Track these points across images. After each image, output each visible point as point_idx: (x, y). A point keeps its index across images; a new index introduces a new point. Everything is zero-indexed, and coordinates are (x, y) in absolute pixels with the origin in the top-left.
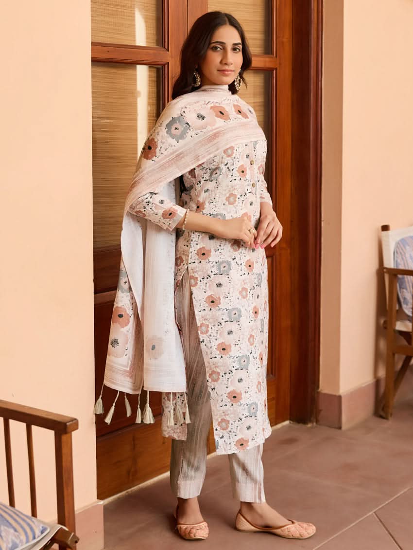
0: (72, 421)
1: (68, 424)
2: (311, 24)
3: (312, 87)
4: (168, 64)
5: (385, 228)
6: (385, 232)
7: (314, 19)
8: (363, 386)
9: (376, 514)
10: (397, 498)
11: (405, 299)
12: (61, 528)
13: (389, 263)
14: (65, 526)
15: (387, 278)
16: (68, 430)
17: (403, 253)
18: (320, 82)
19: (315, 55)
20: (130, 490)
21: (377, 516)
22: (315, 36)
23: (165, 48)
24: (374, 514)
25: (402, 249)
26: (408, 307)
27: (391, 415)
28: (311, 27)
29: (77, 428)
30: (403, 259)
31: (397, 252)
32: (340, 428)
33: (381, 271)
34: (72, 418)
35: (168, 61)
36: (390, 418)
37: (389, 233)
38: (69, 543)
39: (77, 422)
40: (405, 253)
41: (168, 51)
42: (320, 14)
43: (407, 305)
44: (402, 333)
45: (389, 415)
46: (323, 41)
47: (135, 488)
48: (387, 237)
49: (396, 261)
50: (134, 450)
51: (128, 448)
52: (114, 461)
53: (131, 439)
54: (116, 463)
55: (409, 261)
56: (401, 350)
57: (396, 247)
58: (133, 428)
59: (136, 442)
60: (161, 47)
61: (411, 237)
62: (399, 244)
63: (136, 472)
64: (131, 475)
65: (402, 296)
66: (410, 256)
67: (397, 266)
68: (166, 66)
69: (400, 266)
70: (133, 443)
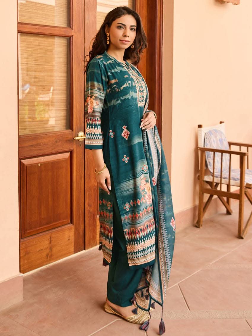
3: (157, 51)
4: (73, 36)
5: (200, 126)
6: (199, 129)
7: (158, 14)
10: (193, 275)
11: (210, 163)
13: (201, 145)
15: (199, 152)
17: (209, 138)
18: (161, 48)
19: (159, 34)
20: (48, 265)
22: (159, 23)
23: (71, 27)
24: (178, 285)
25: (209, 137)
26: (211, 167)
27: (201, 226)
28: (156, 19)
30: (209, 142)
31: (207, 138)
33: (197, 149)
35: (72, 35)
36: (201, 227)
37: (202, 129)
40: (211, 139)
41: (73, 29)
42: (162, 12)
43: (211, 166)
44: (207, 182)
45: (200, 226)
46: (163, 27)
47: (51, 264)
48: (201, 131)
49: (206, 143)
50: (51, 243)
51: (47, 242)
52: (38, 250)
53: (49, 238)
54: (40, 250)
55: (213, 143)
56: (207, 191)
57: (206, 135)
58: (51, 231)
59: (52, 239)
60: (69, 27)
61: (214, 130)
62: (207, 133)
63: (51, 256)
64: (48, 257)
65: (208, 161)
66: (214, 140)
67: (206, 146)
68: (72, 38)
69: (208, 146)
70: (50, 240)
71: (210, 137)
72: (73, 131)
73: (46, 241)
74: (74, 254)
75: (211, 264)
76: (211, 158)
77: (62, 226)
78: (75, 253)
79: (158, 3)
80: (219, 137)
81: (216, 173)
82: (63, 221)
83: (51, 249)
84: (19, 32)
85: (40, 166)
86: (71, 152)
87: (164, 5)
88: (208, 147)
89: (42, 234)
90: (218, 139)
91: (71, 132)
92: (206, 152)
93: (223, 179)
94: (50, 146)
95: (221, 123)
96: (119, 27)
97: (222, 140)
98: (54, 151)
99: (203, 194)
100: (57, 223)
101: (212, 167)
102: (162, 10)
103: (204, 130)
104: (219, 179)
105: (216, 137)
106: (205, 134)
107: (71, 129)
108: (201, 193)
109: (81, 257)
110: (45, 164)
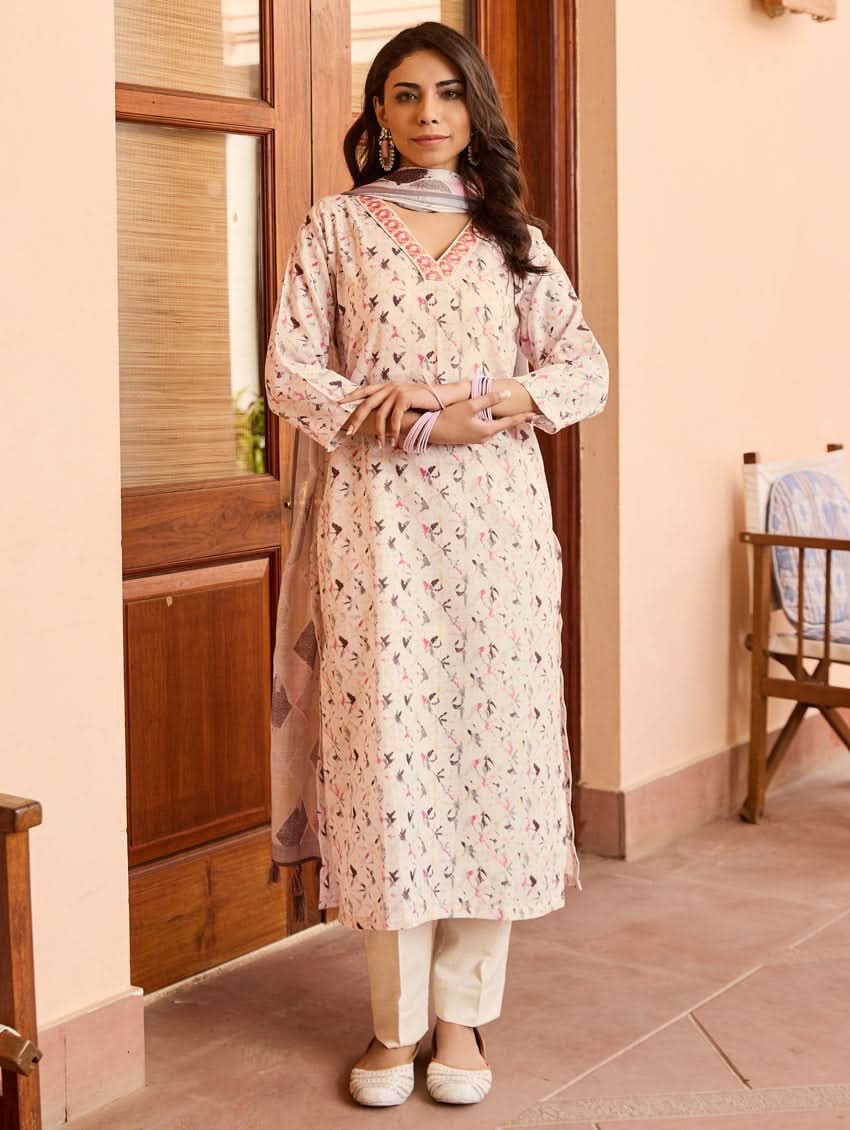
0: (28, 806)
1: (18, 812)
2: (553, 65)
3: (557, 187)
5: (750, 458)
6: (750, 467)
7: (559, 55)
8: (668, 774)
9: (694, 1017)
10: (735, 986)
11: (787, 588)
12: (5, 1030)
13: (755, 525)
14: (13, 1027)
15: (750, 550)
16: (19, 824)
17: (787, 503)
18: (572, 177)
19: (563, 126)
21: (696, 1020)
22: (562, 88)
23: (266, 100)
24: (690, 1016)
25: (786, 495)
26: (793, 604)
28: (553, 71)
29: (40, 822)
30: (786, 512)
31: (776, 500)
32: (622, 857)
34: (26, 800)
35: (272, 127)
37: (759, 467)
38: (19, 1062)
39: (40, 807)
40: (791, 504)
41: (273, 107)
42: (571, 46)
43: (791, 600)
44: (779, 657)
45: (758, 816)
46: (578, 99)
48: (754, 474)
49: (774, 516)
50: (210, 894)
51: (198, 889)
52: (170, 915)
53: (205, 873)
54: (174, 919)
55: (799, 517)
56: (782, 689)
57: (774, 489)
58: (210, 849)
59: (214, 879)
60: (259, 99)
61: (806, 473)
62: (779, 484)
63: (213, 939)
64: (203, 945)
65: (782, 583)
66: (801, 507)
67: (775, 527)
68: (269, 136)
69: (780, 527)
70: (207, 880)
71: (789, 495)
72: (278, 478)
73: (196, 885)
74: (287, 936)
75: (791, 947)
76: (791, 570)
77: (246, 830)
78: (291, 934)
79: (558, 10)
80: (821, 499)
81: (810, 626)
82: (249, 812)
83: (211, 915)
84: (121, 118)
85: (172, 606)
86: (274, 558)
87: (577, 21)
88: (782, 531)
89: (181, 858)
90: (820, 506)
91: (271, 483)
92: (773, 548)
93: (833, 646)
94: (203, 532)
95: (832, 448)
96: (402, 98)
97: (834, 507)
98: (217, 550)
99: (764, 699)
100: (232, 817)
101: (795, 602)
102: (571, 39)
103: (766, 473)
104: (821, 644)
105: (811, 497)
106: (772, 486)
107: (272, 474)
108: (759, 697)
109: (317, 945)
110: (187, 599)
